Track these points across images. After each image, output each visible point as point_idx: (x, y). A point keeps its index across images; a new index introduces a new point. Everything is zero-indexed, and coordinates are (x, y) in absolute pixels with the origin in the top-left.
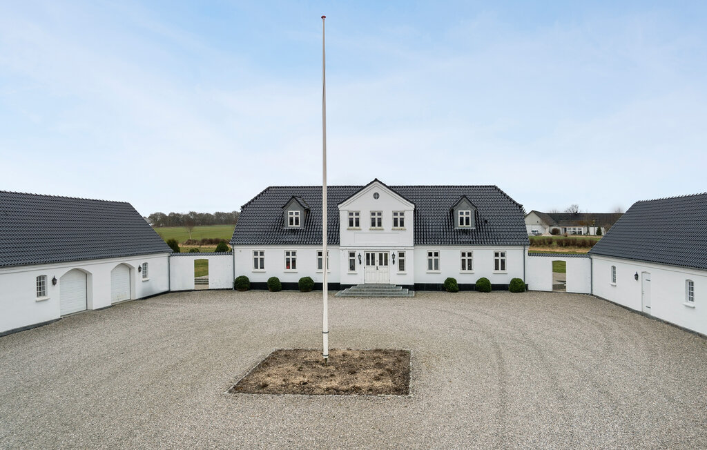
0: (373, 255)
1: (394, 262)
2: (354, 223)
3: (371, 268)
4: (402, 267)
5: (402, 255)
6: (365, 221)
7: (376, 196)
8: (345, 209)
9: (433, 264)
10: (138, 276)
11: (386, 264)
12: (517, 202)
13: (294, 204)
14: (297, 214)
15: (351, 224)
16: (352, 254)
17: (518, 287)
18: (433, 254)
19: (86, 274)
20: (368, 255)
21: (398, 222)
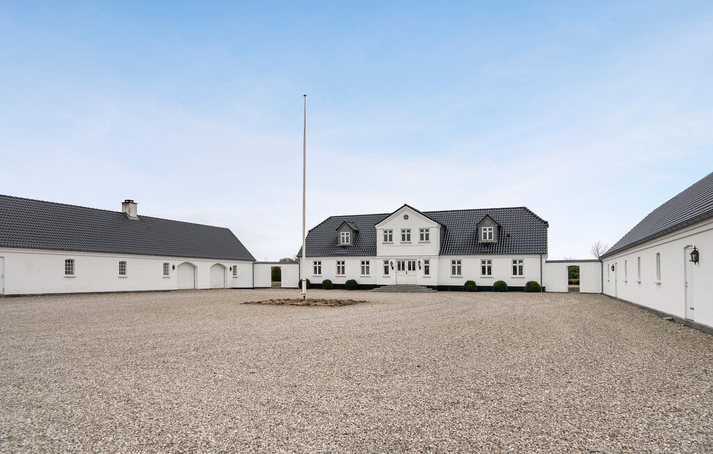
0: (403, 263)
1: (420, 267)
2: (388, 237)
3: (401, 272)
4: (427, 272)
5: (427, 262)
6: (397, 236)
7: (406, 217)
8: (380, 229)
9: (456, 270)
10: (230, 274)
11: (414, 269)
12: (543, 219)
13: (345, 227)
14: (347, 234)
15: (386, 240)
16: (386, 262)
17: (534, 288)
18: (456, 262)
19: (194, 267)
20: (399, 262)
21: (424, 236)
